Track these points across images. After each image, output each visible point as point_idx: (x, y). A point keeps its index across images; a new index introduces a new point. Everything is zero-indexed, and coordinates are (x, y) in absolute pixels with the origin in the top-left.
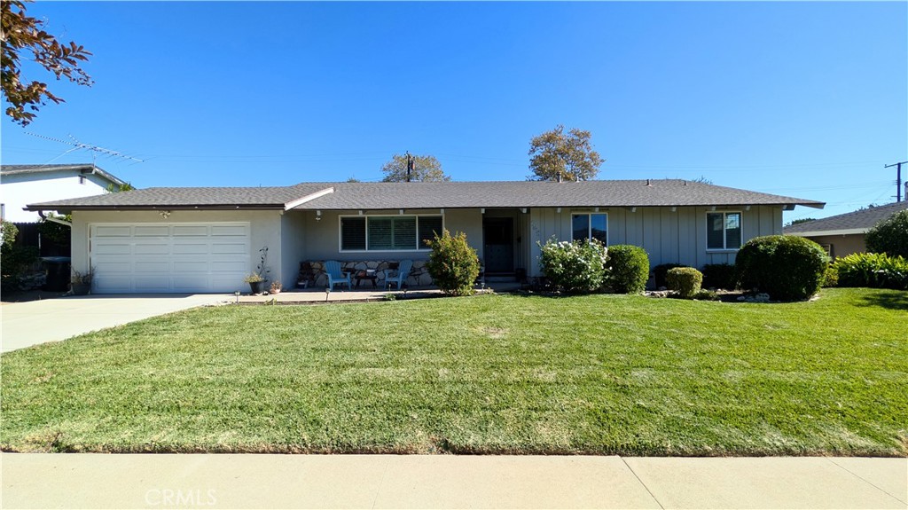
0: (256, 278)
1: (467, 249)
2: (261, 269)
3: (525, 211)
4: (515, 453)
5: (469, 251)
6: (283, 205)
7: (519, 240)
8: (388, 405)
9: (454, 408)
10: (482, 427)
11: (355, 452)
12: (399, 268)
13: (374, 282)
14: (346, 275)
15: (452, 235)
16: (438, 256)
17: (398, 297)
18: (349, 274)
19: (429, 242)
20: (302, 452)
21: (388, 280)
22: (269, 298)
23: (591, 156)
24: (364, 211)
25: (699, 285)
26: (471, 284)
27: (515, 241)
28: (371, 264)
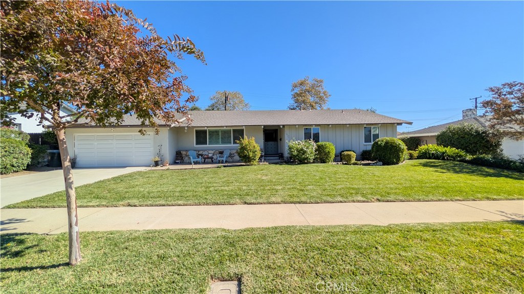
0: (157, 159)
1: (255, 144)
2: (159, 154)
3: (281, 127)
4: (265, 204)
5: (256, 145)
6: (171, 125)
7: (281, 140)
8: (227, 195)
9: (248, 195)
10: (256, 199)
11: (219, 205)
12: (224, 153)
13: (212, 161)
14: (199, 157)
15: (248, 138)
16: (242, 148)
17: (224, 166)
18: (200, 156)
19: (238, 142)
20: (204, 205)
21: (219, 159)
22: (164, 168)
23: (324, 93)
24: (207, 127)
25: (354, 159)
26: (257, 160)
27: (279, 140)
28: (210, 152)
